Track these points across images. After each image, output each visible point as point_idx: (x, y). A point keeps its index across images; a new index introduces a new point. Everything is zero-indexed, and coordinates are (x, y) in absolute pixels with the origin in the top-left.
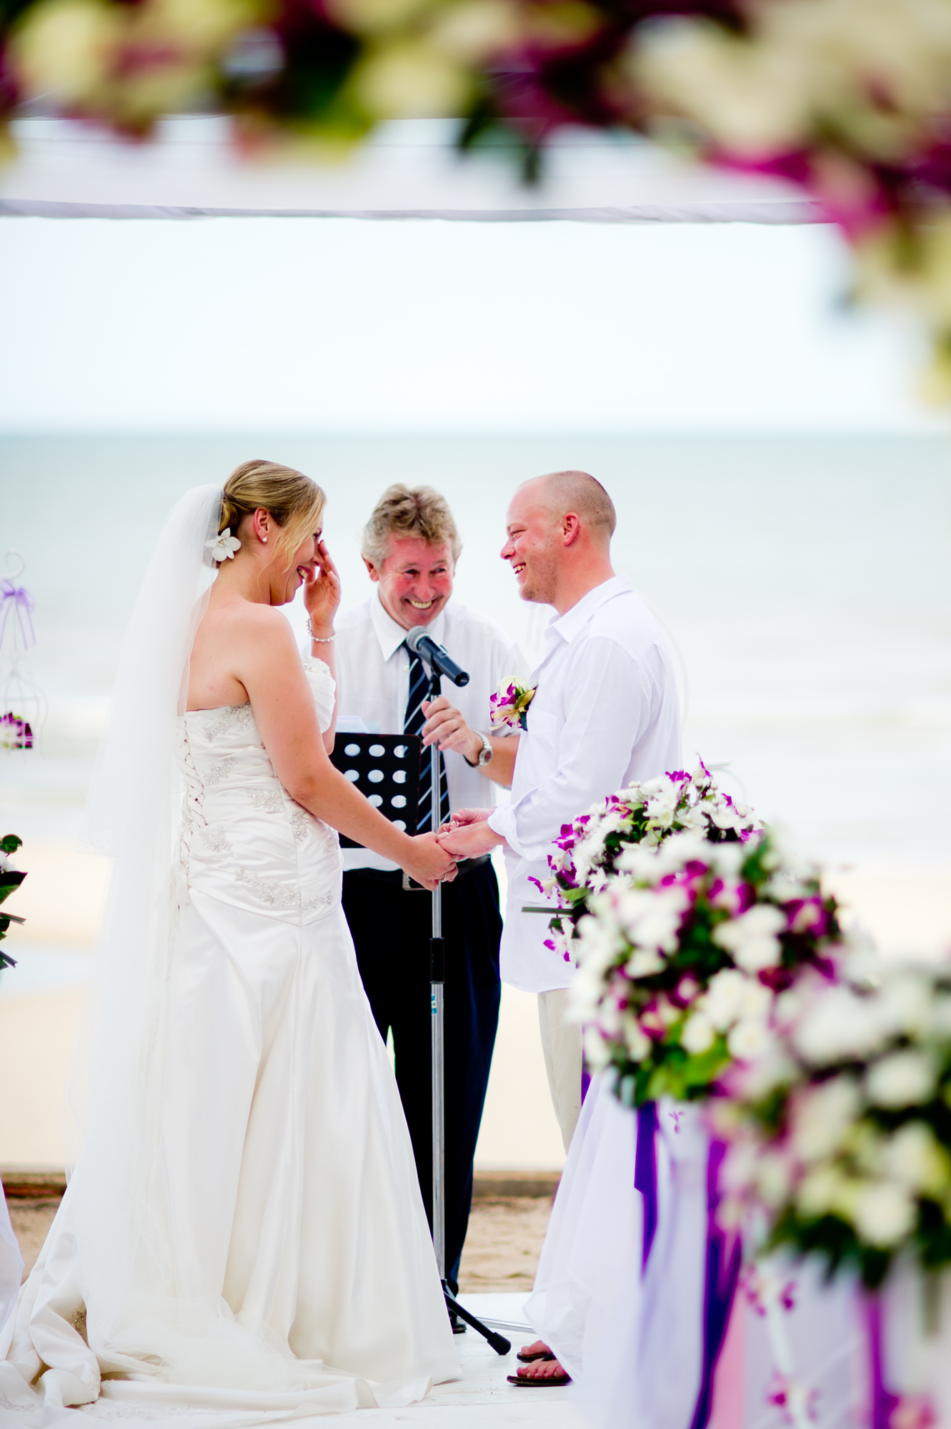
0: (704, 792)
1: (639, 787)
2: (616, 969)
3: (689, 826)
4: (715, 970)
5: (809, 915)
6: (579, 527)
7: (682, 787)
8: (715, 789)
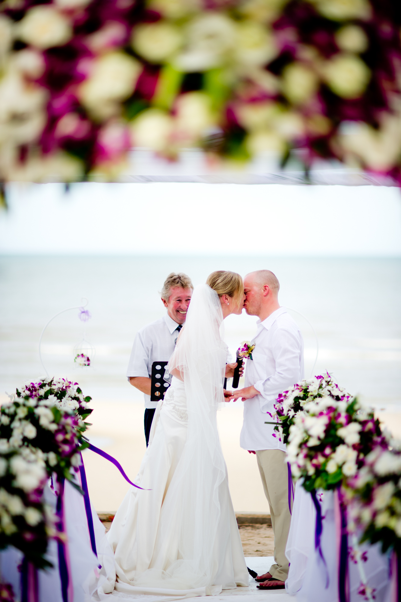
0: (328, 383)
1: (305, 381)
2: (303, 444)
3: (323, 395)
4: (338, 445)
5: (370, 425)
6: (269, 289)
7: (321, 381)
8: (332, 382)
